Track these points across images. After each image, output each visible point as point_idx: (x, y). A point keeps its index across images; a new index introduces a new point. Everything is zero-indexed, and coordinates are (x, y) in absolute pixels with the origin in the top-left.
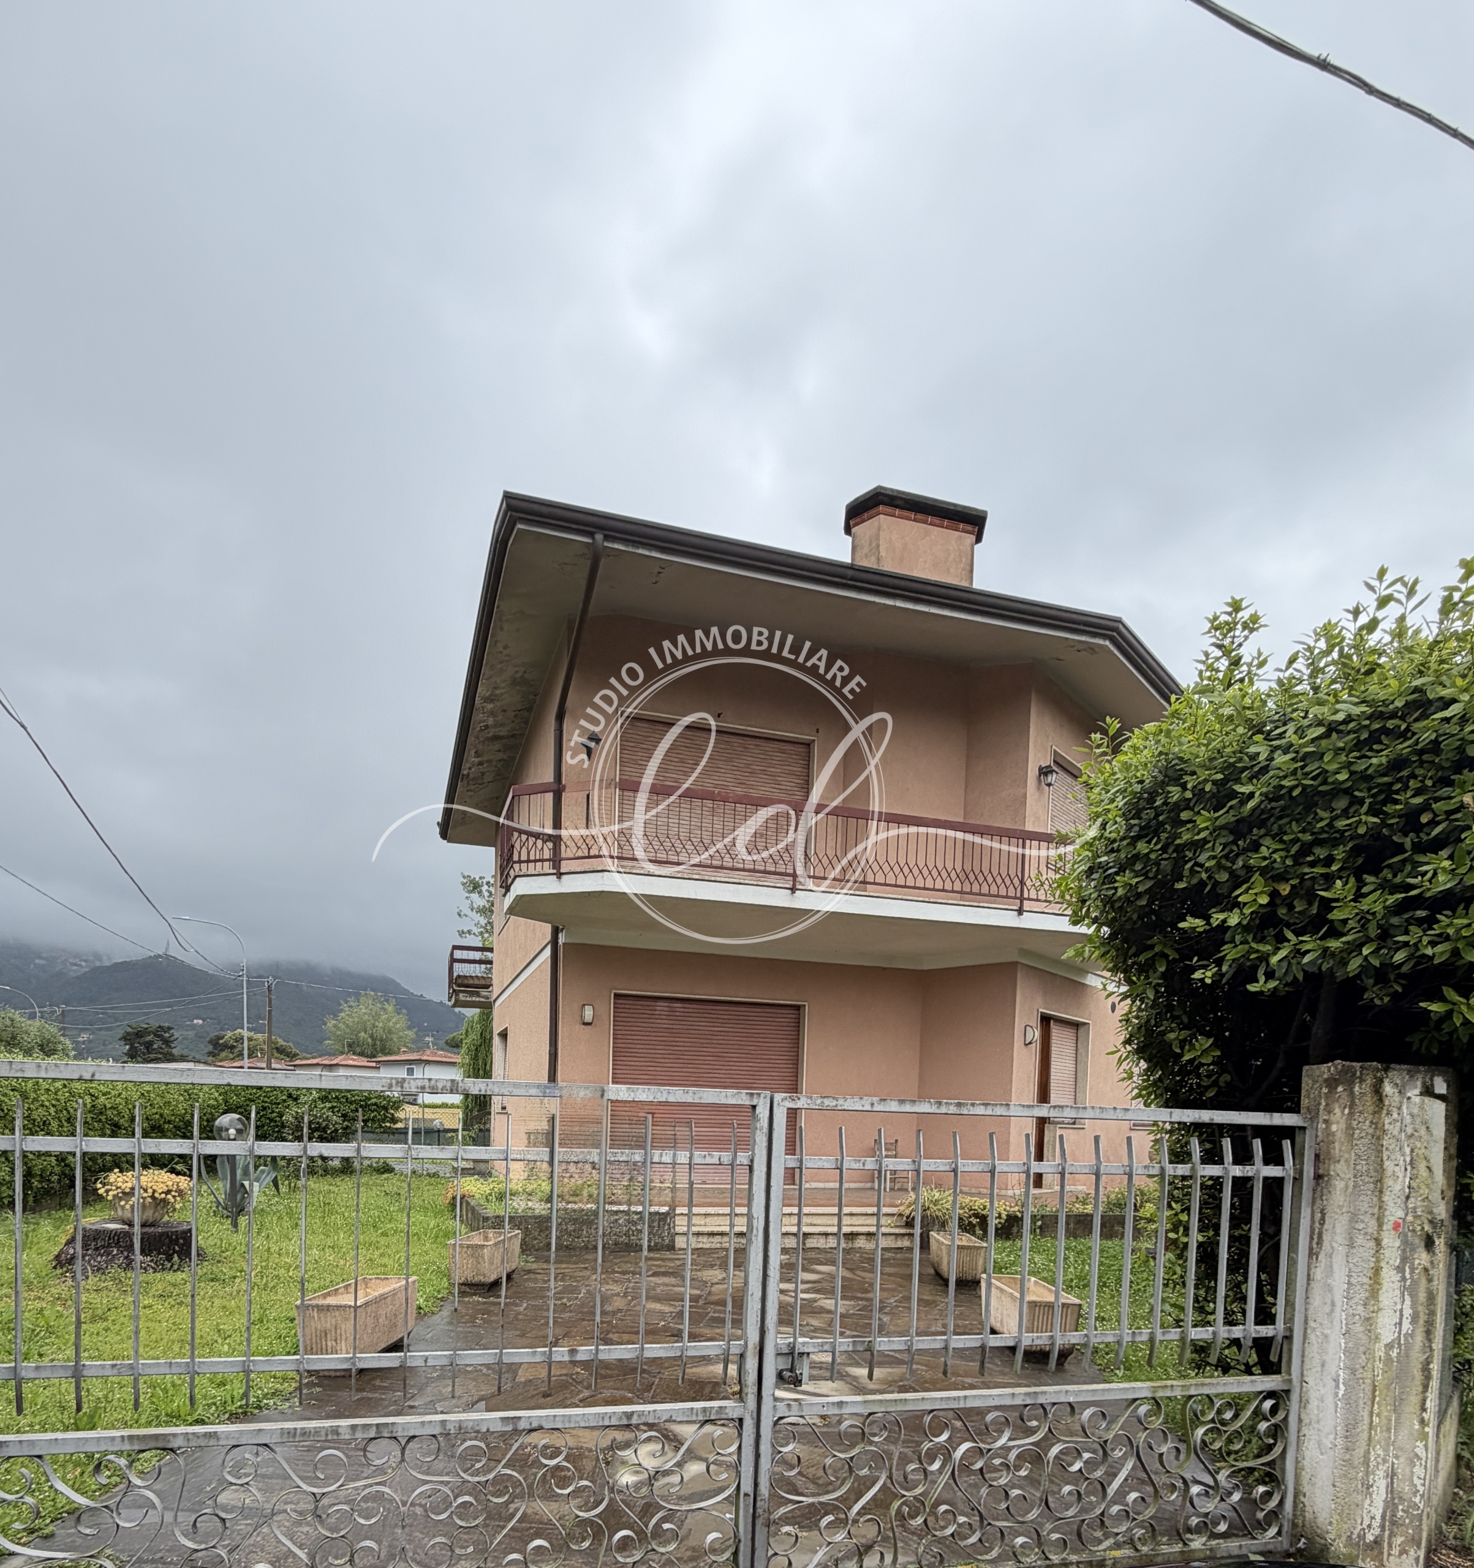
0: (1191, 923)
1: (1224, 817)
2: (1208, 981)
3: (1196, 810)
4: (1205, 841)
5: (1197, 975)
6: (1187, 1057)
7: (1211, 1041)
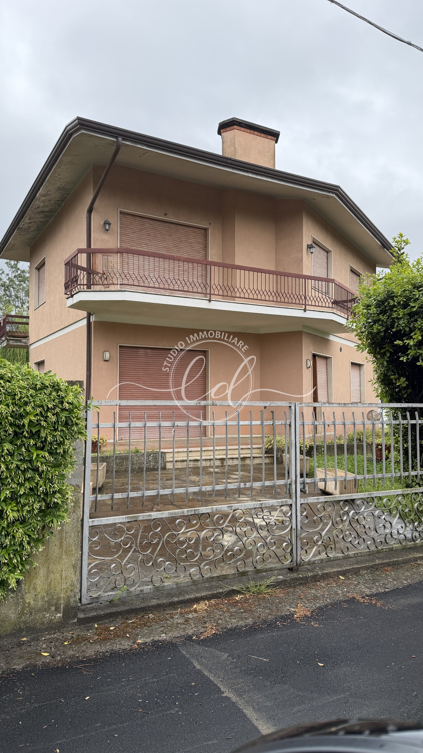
0: (397, 342)
1: (407, 311)
2: (405, 361)
3: (398, 308)
4: (401, 318)
5: (401, 359)
6: (398, 384)
7: (405, 379)
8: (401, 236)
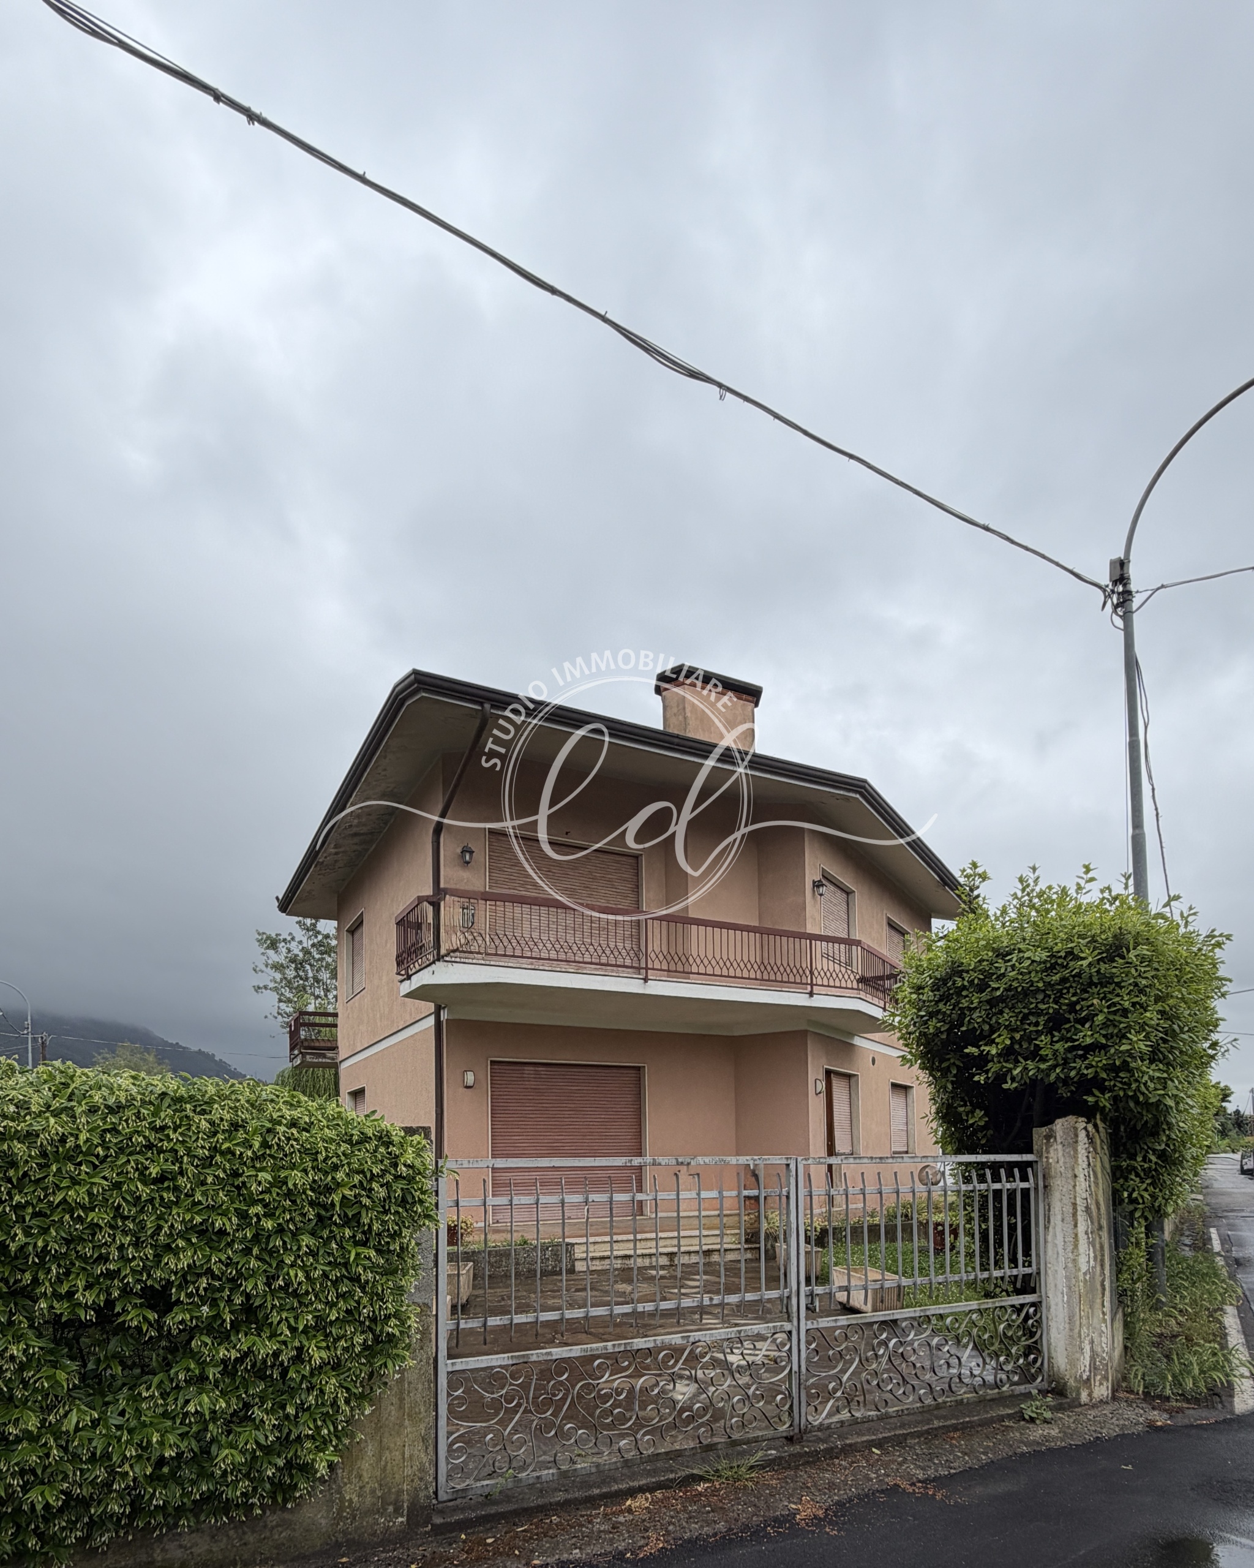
0: (970, 1050)
2: (982, 1082)
3: (970, 990)
5: (976, 1078)
6: (971, 1122)
7: (983, 1112)
8: (974, 865)
